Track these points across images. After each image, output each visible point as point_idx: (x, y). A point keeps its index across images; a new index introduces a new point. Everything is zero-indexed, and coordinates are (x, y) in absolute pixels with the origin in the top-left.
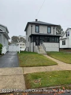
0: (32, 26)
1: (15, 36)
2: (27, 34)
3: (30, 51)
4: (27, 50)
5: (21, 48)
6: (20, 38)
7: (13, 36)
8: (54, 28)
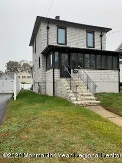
0: (48, 28)
1: (13, 62)
2: (35, 51)
3: (43, 93)
4: (36, 90)
5: (23, 83)
6: (22, 64)
7: (10, 62)
8: (101, 36)
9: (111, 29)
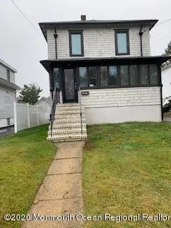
0: (56, 36)
8: (141, 34)
9: (156, 21)
